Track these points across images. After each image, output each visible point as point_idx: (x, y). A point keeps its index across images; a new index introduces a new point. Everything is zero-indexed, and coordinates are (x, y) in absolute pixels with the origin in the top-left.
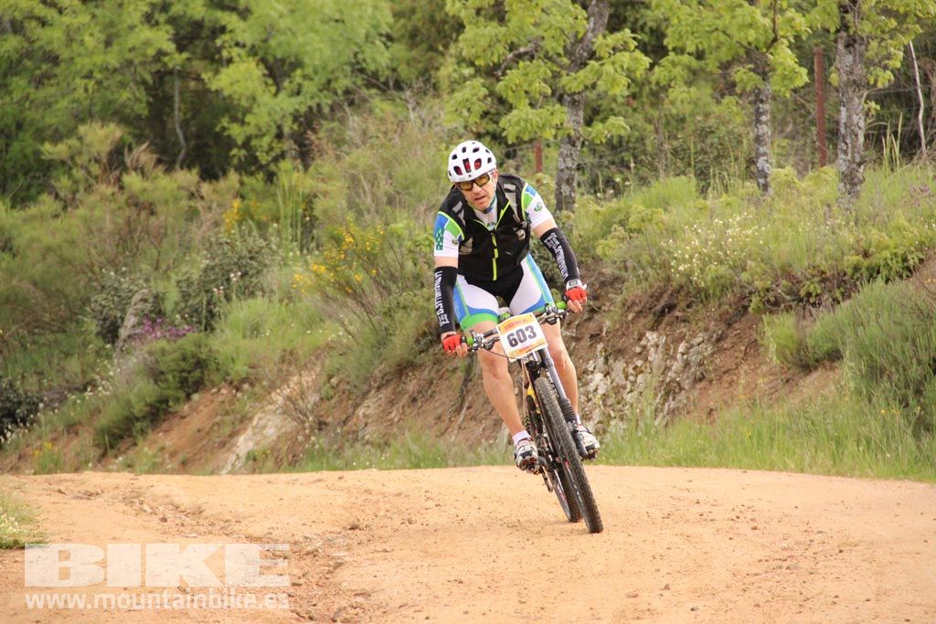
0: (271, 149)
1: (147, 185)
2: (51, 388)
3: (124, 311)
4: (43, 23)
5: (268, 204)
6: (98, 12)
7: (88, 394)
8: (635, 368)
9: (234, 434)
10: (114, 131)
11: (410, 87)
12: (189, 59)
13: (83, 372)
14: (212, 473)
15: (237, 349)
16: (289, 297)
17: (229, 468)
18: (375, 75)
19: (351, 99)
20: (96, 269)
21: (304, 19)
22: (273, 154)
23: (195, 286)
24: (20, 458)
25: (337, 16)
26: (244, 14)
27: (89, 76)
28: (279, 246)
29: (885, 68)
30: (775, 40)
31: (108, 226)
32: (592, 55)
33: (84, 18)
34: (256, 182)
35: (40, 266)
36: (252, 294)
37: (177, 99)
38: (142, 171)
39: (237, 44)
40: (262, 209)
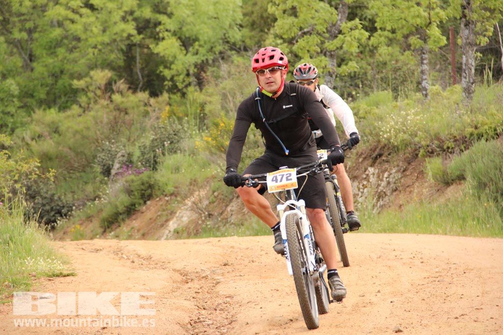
0: (184, 81)
1: (124, 100)
2: (78, 199)
3: (113, 161)
4: (73, 22)
5: (183, 108)
6: (99, 16)
7: (97, 202)
8: (363, 185)
9: (167, 221)
10: (108, 74)
11: (251, 49)
12: (143, 38)
13: (94, 191)
14: (157, 239)
15: (168, 179)
16: (193, 153)
17: (165, 237)
18: (234, 44)
19: (223, 56)
20: (100, 141)
21: (199, 17)
22: (185, 84)
23: (148, 149)
24: (64, 233)
25: (215, 16)
26: (170, 15)
27: (95, 47)
28: (188, 128)
29: (485, 36)
30: (430, 23)
31: (105, 120)
32: (340, 32)
33: (92, 19)
34: (177, 97)
35: (72, 140)
36: (175, 152)
37: (138, 58)
38: (121, 93)
39: (167, 30)
40: (180, 110)
